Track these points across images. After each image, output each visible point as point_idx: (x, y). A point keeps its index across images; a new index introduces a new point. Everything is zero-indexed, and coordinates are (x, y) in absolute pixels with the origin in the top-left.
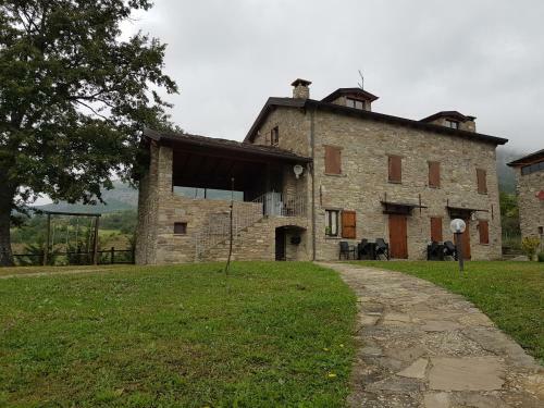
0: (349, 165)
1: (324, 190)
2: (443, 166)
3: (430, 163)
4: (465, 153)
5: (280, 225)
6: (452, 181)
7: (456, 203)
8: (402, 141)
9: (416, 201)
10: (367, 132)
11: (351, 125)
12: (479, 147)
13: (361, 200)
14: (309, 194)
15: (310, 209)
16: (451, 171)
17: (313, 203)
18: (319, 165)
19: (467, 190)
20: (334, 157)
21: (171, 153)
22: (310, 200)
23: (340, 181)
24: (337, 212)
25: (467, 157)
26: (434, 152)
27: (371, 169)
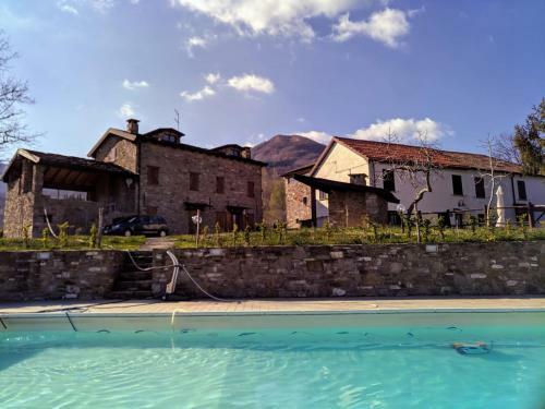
0: (164, 178)
1: (146, 195)
2: (226, 180)
3: (218, 178)
4: (241, 171)
6: (232, 189)
7: (233, 202)
8: (202, 161)
9: (207, 201)
11: (166, 151)
12: (250, 168)
13: (171, 202)
14: (136, 197)
15: (136, 207)
16: (231, 184)
17: (139, 203)
18: (144, 180)
19: (241, 195)
20: (153, 173)
22: (137, 201)
23: (157, 189)
25: (242, 174)
26: (221, 171)
27: (179, 181)
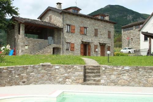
1: (66, 37)
2: (99, 30)
3: (95, 29)
4: (105, 26)
5: (54, 47)
6: (101, 35)
7: (102, 41)
8: (88, 23)
9: (91, 40)
10: (78, 20)
11: (74, 18)
12: (109, 25)
13: (76, 40)
14: (62, 38)
16: (101, 32)
19: (105, 37)
21: (24, 26)
22: (62, 40)
24: (69, 43)
25: (106, 28)
26: (96, 26)
27: (79, 31)
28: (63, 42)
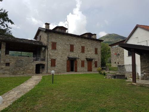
0: (58, 47)
1: (51, 54)
2: (85, 47)
3: (82, 47)
4: (92, 44)
5: (37, 64)
6: (88, 51)
7: (88, 57)
8: (74, 41)
9: (77, 56)
10: (64, 38)
11: (60, 37)
12: (96, 42)
13: (62, 57)
14: (47, 55)
15: (46, 59)
16: (88, 49)
17: (48, 57)
18: (50, 47)
19: (92, 53)
20: (54, 46)
21: (5, 44)
22: (47, 57)
23: (56, 52)
25: (92, 45)
26: (83, 44)
27: (65, 48)
28: (48, 59)
